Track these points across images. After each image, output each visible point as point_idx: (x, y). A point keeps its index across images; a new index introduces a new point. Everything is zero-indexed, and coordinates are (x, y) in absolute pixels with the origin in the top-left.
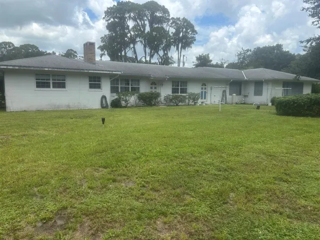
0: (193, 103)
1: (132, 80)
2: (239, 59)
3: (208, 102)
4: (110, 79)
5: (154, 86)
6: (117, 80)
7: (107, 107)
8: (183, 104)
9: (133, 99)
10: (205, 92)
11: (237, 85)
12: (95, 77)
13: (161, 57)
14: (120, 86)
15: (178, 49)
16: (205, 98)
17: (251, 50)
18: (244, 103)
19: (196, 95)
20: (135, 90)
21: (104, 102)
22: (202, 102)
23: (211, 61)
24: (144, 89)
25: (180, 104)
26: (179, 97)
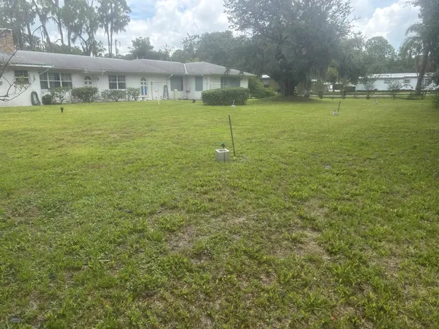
0: (134, 99)
1: (63, 74)
2: (185, 47)
3: (150, 98)
4: (39, 73)
5: (88, 81)
6: (45, 74)
7: (38, 104)
8: (123, 100)
9: (67, 95)
10: (145, 87)
11: (178, 80)
12: (21, 72)
13: (85, 42)
14: (48, 81)
15: (107, 30)
16: (146, 94)
17: (198, 36)
18: (187, 99)
19: (136, 90)
20: (67, 85)
21: (35, 99)
22: (143, 98)
23: (152, 47)
24: (78, 83)
25: (120, 99)
26: (118, 92)
